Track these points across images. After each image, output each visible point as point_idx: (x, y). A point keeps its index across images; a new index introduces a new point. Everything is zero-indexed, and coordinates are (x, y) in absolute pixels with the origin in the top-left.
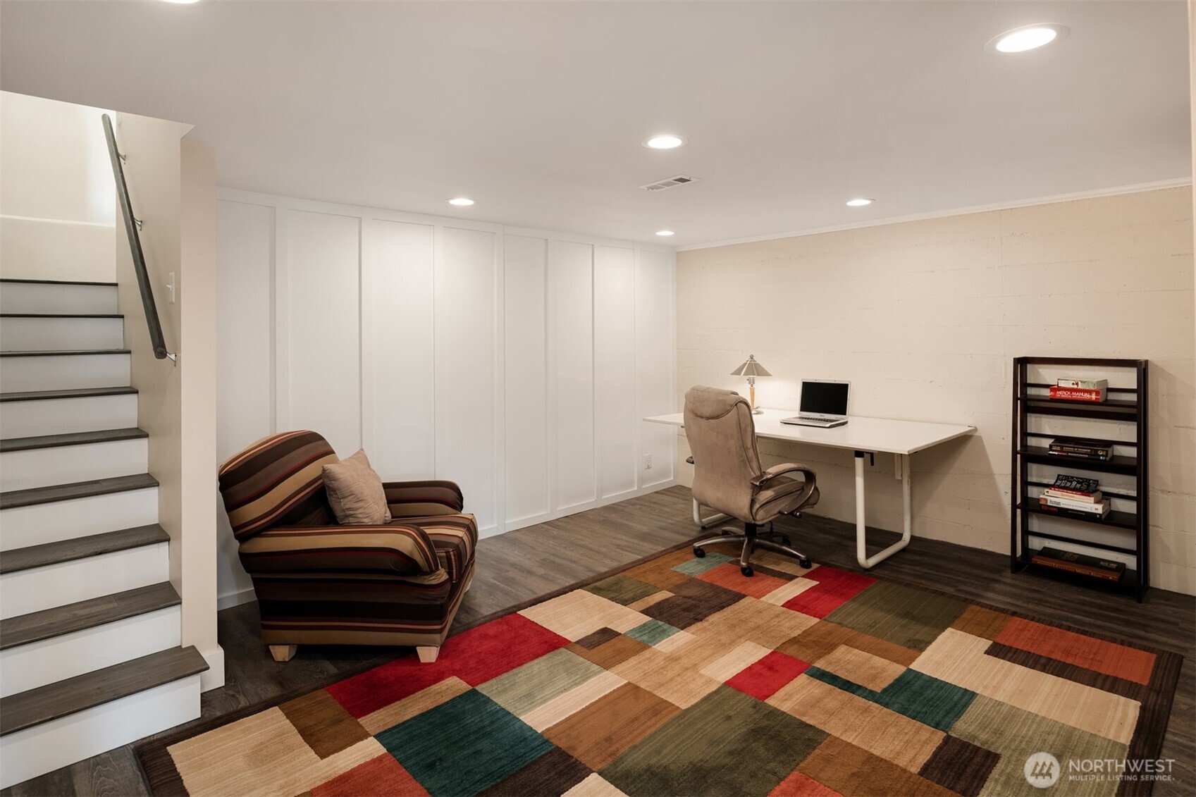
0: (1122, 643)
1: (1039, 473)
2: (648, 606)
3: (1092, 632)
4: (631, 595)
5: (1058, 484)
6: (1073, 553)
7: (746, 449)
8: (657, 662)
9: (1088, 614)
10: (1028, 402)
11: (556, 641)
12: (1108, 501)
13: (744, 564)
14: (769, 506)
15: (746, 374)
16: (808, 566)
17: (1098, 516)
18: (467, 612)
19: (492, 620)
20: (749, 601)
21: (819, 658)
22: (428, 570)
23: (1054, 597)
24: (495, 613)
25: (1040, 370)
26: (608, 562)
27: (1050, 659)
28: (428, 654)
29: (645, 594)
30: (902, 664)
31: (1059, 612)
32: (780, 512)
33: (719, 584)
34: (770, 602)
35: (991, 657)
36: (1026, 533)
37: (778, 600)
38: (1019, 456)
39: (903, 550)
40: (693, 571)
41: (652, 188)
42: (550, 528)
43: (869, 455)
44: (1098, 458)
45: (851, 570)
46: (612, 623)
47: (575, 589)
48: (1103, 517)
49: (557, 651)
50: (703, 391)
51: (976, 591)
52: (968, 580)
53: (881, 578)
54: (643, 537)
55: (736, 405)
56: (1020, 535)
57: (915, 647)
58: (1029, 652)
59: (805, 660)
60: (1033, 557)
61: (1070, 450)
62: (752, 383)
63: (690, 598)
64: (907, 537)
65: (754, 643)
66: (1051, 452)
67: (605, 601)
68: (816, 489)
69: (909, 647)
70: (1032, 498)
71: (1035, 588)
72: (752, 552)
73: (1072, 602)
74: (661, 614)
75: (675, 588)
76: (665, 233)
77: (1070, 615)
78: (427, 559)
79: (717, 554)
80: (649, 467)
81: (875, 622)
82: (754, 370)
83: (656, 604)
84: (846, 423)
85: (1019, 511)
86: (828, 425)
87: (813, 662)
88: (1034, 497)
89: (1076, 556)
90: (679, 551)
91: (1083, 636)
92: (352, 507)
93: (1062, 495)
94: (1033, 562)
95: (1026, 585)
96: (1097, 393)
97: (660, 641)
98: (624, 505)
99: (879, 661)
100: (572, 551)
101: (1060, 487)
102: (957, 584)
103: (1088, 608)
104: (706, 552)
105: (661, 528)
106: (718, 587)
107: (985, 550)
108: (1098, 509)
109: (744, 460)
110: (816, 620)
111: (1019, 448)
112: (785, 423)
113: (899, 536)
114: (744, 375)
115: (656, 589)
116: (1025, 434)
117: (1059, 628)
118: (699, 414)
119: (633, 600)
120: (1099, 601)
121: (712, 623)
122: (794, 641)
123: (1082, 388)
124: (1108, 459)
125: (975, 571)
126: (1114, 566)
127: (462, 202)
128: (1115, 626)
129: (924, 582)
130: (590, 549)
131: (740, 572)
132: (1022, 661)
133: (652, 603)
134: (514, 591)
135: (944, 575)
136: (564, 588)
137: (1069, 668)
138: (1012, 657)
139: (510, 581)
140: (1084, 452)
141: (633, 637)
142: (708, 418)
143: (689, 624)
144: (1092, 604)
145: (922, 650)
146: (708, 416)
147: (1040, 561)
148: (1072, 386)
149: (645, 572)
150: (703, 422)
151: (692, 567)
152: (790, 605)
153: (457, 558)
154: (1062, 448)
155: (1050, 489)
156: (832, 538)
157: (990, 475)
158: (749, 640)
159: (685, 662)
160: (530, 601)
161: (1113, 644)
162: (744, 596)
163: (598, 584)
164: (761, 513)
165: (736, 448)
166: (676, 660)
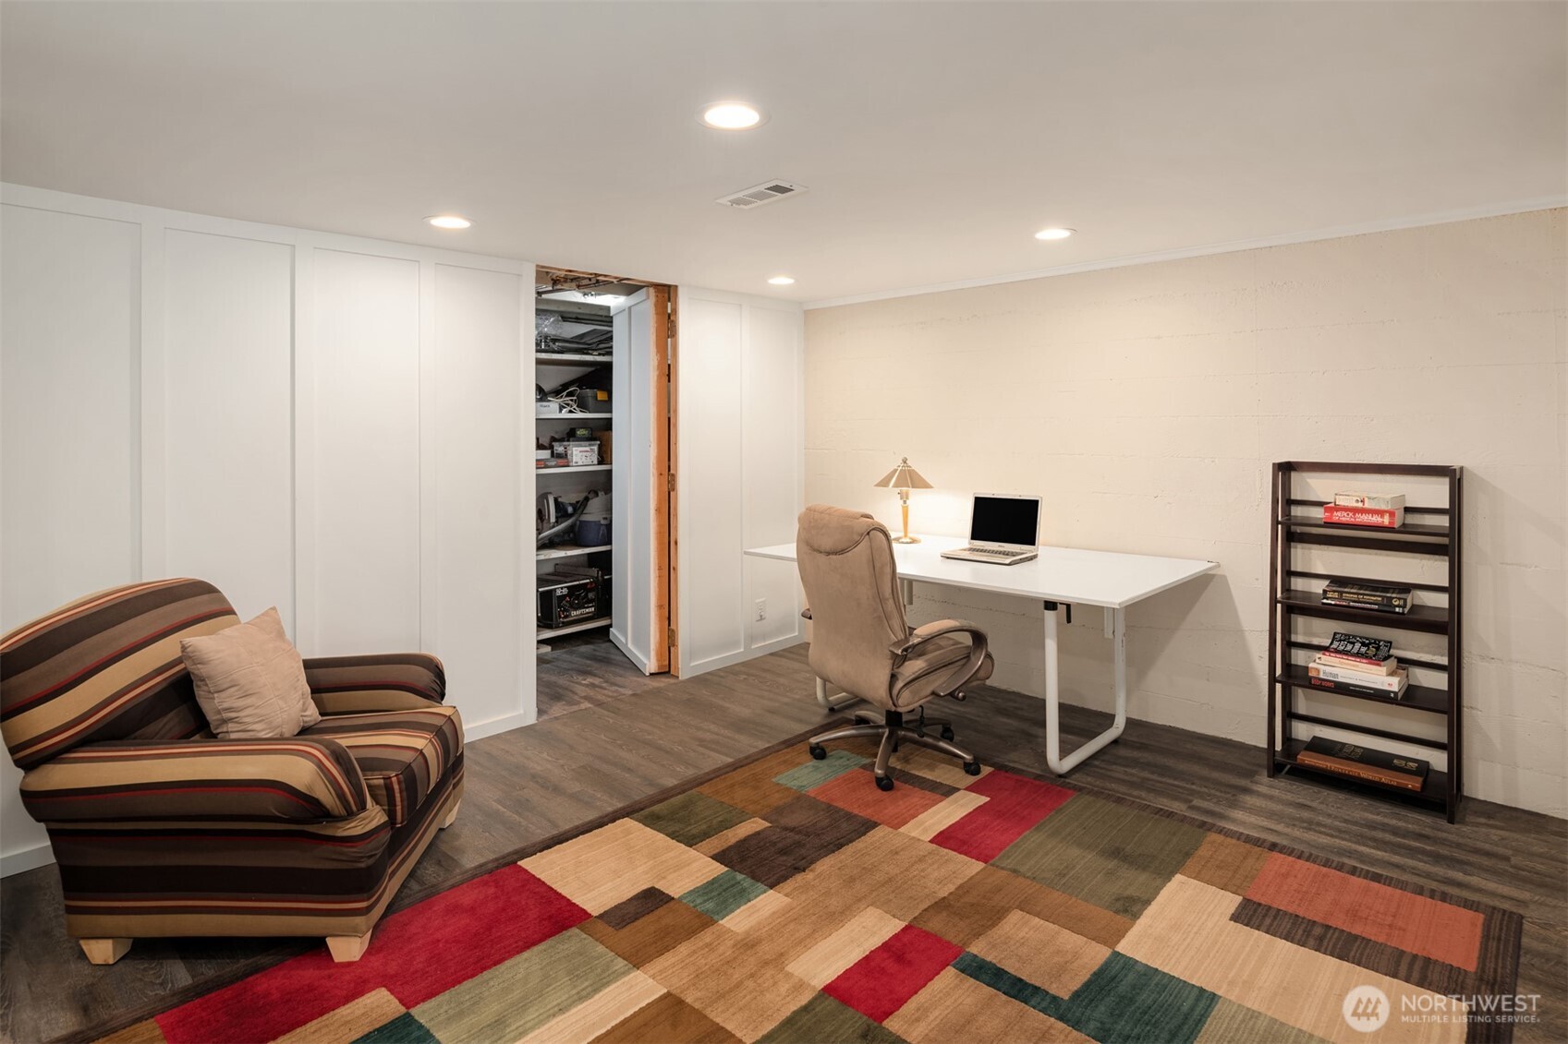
0: (1432, 894)
1: (1307, 629)
2: (725, 846)
3: (1387, 877)
4: (704, 827)
5: (1334, 646)
6: (1355, 746)
7: (882, 600)
8: (721, 949)
9: (1380, 844)
10: (1292, 527)
11: (567, 915)
12: (1405, 672)
13: (880, 772)
14: (916, 684)
15: (896, 486)
16: (976, 772)
17: (1392, 695)
18: (439, 863)
19: (474, 877)
20: (882, 834)
21: (978, 935)
22: (343, 812)
23: (1329, 816)
24: (481, 866)
25: (1308, 480)
26: (680, 769)
27: (1328, 927)
28: (346, 949)
29: (727, 825)
30: (1105, 943)
31: (1338, 841)
32: (933, 693)
33: (839, 804)
34: (913, 834)
35: (1240, 926)
36: (1290, 715)
37: (926, 830)
38: (1279, 606)
39: (1115, 742)
40: (805, 783)
41: (737, 202)
42: (606, 713)
43: (1065, 606)
44: (1392, 610)
45: (1038, 777)
46: (664, 878)
47: (619, 819)
48: (1400, 696)
49: (566, 934)
50: (822, 513)
51: (1217, 809)
52: (1206, 790)
53: (1080, 789)
54: (740, 726)
55: (868, 533)
56: (1280, 718)
57: (1126, 911)
58: (1297, 916)
59: (955, 941)
60: (1298, 754)
61: (1351, 597)
62: (904, 498)
63: (792, 830)
64: (1120, 723)
65: (879, 911)
66: (1325, 601)
67: (661, 838)
68: (989, 656)
69: (1117, 912)
70: (1296, 666)
71: (1301, 801)
72: (895, 750)
73: (1355, 823)
74: (743, 859)
75: (772, 814)
76: (781, 281)
77: (1354, 846)
78: (341, 796)
79: (845, 753)
80: (762, 618)
81: (1066, 867)
82: (909, 479)
83: (737, 842)
84: (1035, 557)
85: (1279, 686)
86: (1008, 561)
87: (967, 944)
88: (1299, 664)
89: (1358, 750)
90: (789, 750)
91: (1375, 885)
92: (234, 705)
93: (1341, 663)
94: (1299, 761)
95: (1289, 797)
96: (1392, 514)
97: (732, 911)
98: (722, 674)
99: (1069, 940)
100: (631, 751)
101: (1337, 651)
102: (1190, 798)
103: (1379, 835)
104: (827, 750)
105: (769, 711)
106: (838, 810)
107: (1230, 740)
108: (1393, 684)
109: (879, 617)
110: (979, 866)
111: (1279, 595)
112: (948, 558)
113: (1109, 719)
114: (894, 486)
115: (743, 816)
116: (1289, 573)
117: (1339, 870)
118: (816, 546)
119: (706, 835)
120: (1394, 822)
121: (819, 876)
122: (941, 905)
123: (1370, 507)
124: (1406, 611)
125: (1216, 775)
126: (1414, 765)
127: (450, 222)
128: (1420, 865)
129: (1143, 794)
130: (659, 748)
131: (874, 784)
132: (1285, 932)
133: (733, 841)
134: (524, 823)
135: (1171, 781)
136: (601, 817)
137: (1358, 943)
138: (1271, 925)
139: (522, 806)
140: (1372, 600)
141: (692, 905)
142: (828, 553)
143: (784, 878)
144: (1384, 828)
145: (1136, 916)
146: (828, 550)
147: (1308, 759)
148: (1355, 505)
149: (732, 786)
150: (822, 559)
151: (805, 777)
152: (943, 839)
153: (403, 786)
154: (1341, 595)
155: (1324, 654)
156: (1014, 723)
157: (1239, 632)
158: (872, 905)
159: (767, 950)
160: (542, 842)
161: (1419, 898)
162: (875, 825)
163: (656, 808)
164: (906, 695)
165: (868, 598)
166: (753, 946)
